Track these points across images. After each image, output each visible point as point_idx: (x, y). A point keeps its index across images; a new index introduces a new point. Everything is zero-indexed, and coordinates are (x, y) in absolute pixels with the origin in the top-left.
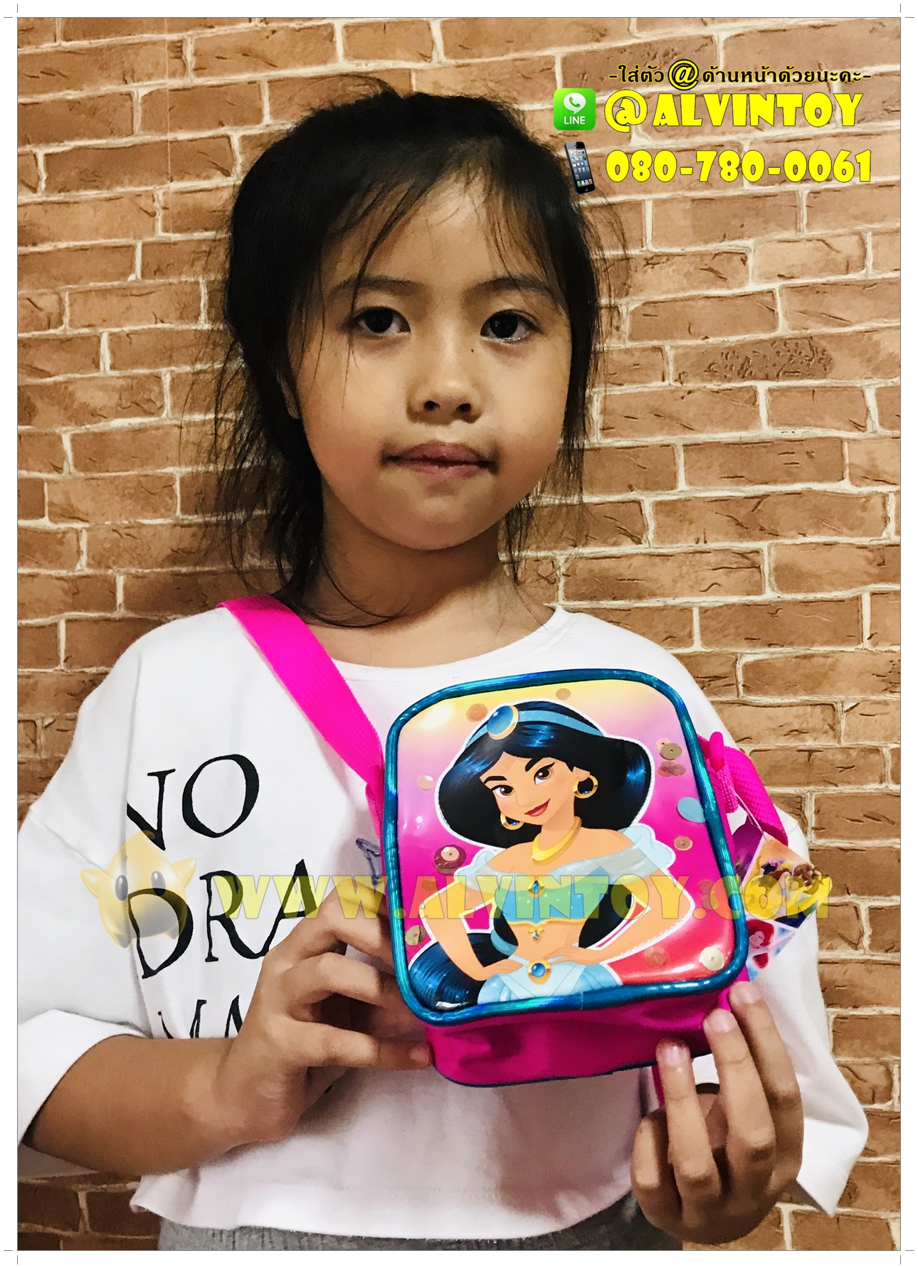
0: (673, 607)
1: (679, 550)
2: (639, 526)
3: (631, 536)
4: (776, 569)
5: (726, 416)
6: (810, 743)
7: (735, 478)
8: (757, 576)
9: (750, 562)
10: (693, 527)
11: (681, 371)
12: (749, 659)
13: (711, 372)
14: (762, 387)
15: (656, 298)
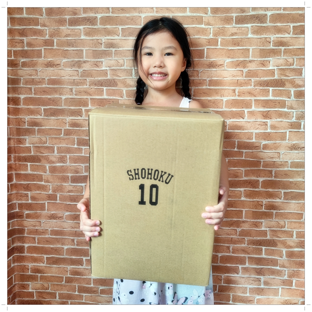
0: (250, 132)
1: (252, 121)
2: (244, 116)
3: (242, 117)
4: (271, 126)
5: (263, 94)
6: (274, 160)
7: (264, 107)
8: (267, 127)
9: (266, 124)
10: (255, 116)
11: (255, 85)
12: (264, 143)
13: (261, 85)
14: (271, 89)
15: (251, 69)
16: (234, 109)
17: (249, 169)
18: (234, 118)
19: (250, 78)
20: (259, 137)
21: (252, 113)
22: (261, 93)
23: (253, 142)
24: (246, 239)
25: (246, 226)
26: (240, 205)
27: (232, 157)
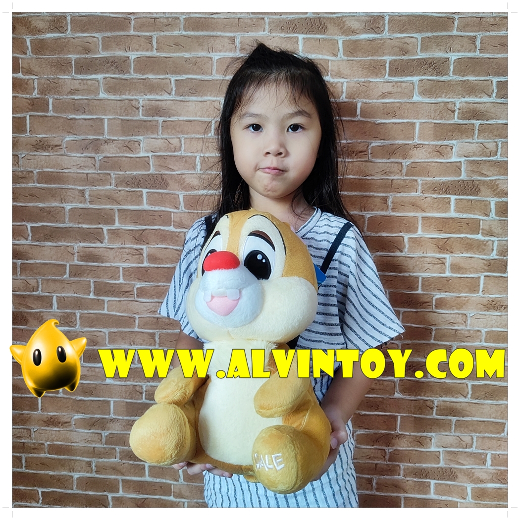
16: (84, 226)
17: (115, 330)
18: (85, 240)
19: (108, 172)
20: (130, 275)
21: (115, 233)
22: (129, 199)
23: (121, 284)
24: (118, 449)
25: (117, 427)
26: (104, 392)
27: (87, 310)
